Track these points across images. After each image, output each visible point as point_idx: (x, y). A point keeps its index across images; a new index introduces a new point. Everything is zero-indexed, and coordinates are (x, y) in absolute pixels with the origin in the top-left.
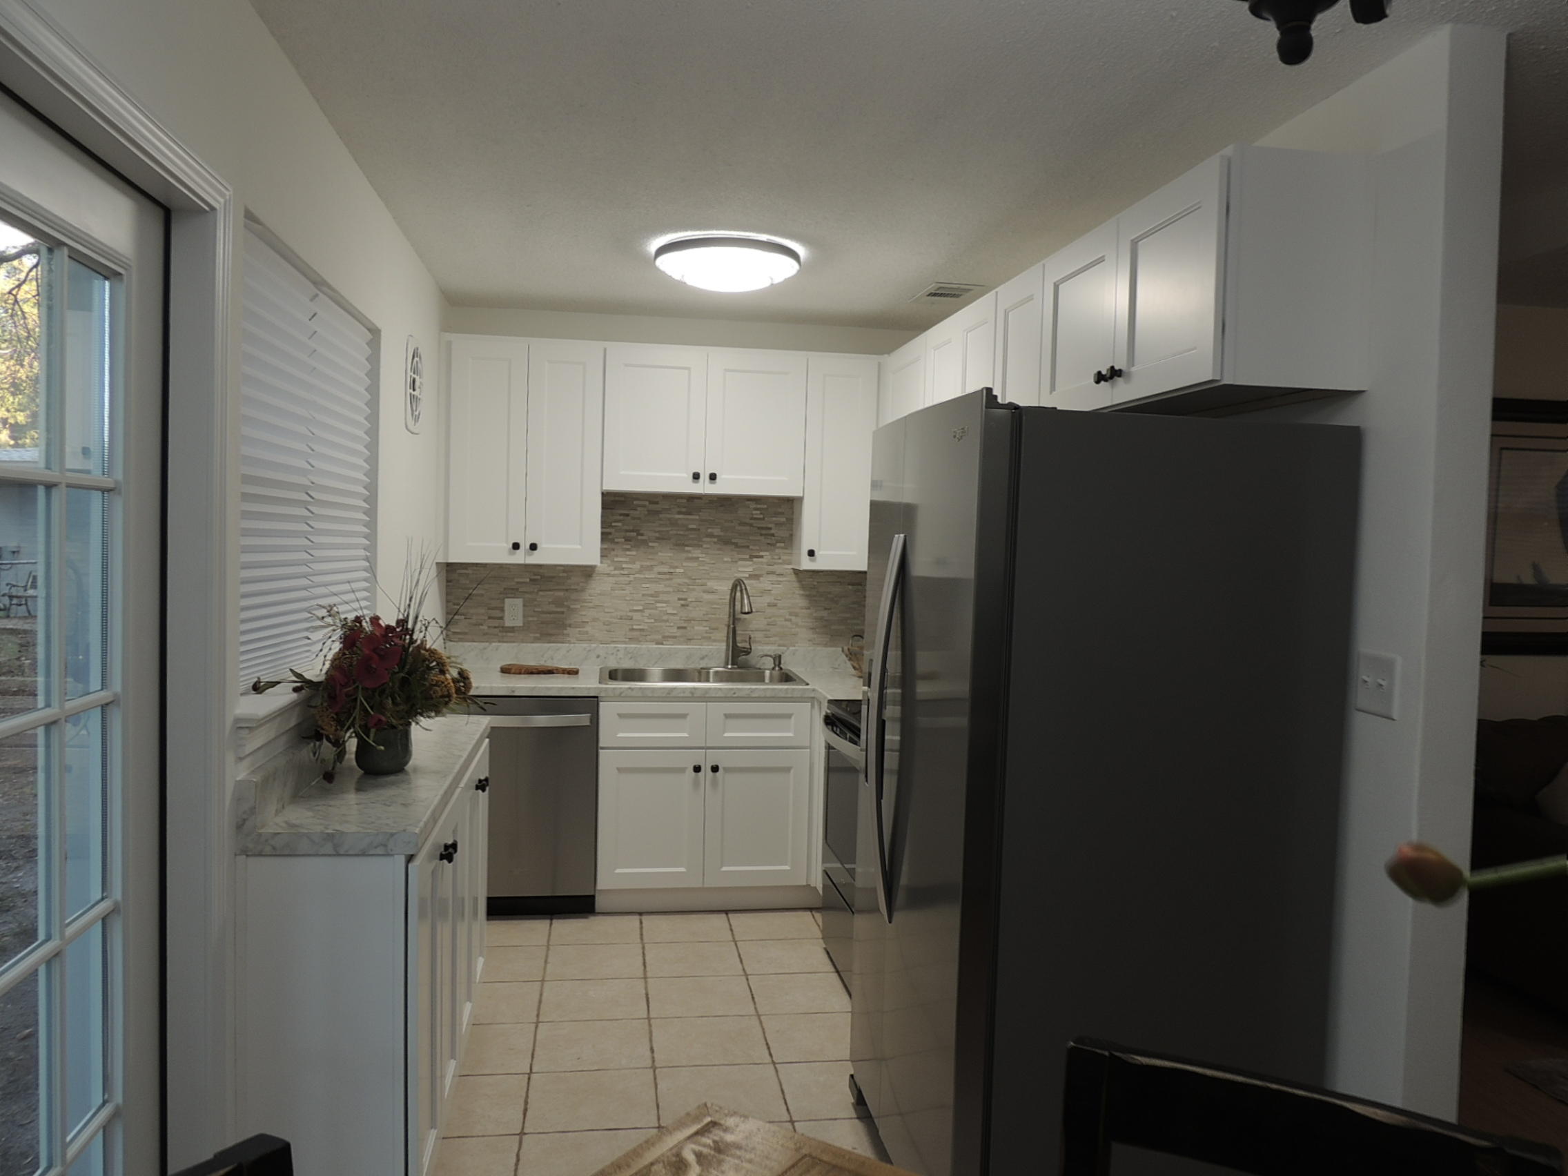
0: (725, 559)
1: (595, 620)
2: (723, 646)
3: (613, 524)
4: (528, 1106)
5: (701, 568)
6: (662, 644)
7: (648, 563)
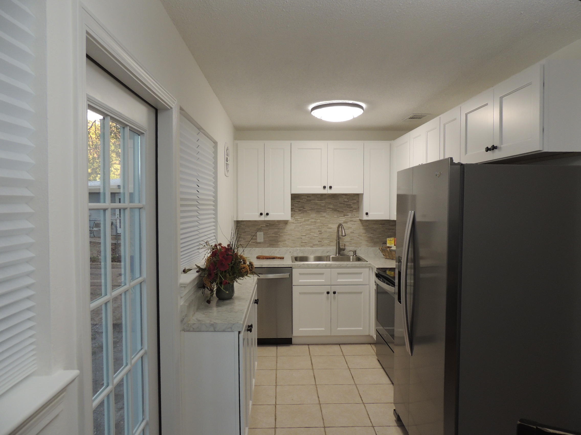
0: (335, 216)
1: (289, 239)
2: (335, 248)
3: (294, 205)
4: (276, 417)
5: (326, 220)
6: (313, 247)
7: (307, 219)
